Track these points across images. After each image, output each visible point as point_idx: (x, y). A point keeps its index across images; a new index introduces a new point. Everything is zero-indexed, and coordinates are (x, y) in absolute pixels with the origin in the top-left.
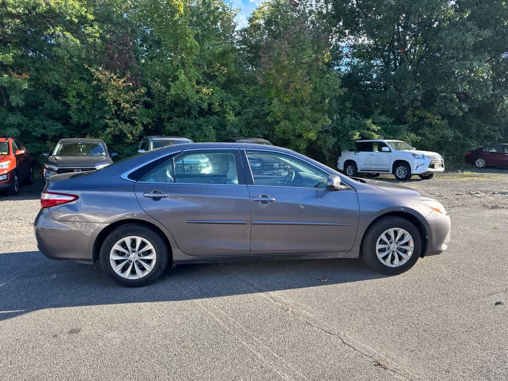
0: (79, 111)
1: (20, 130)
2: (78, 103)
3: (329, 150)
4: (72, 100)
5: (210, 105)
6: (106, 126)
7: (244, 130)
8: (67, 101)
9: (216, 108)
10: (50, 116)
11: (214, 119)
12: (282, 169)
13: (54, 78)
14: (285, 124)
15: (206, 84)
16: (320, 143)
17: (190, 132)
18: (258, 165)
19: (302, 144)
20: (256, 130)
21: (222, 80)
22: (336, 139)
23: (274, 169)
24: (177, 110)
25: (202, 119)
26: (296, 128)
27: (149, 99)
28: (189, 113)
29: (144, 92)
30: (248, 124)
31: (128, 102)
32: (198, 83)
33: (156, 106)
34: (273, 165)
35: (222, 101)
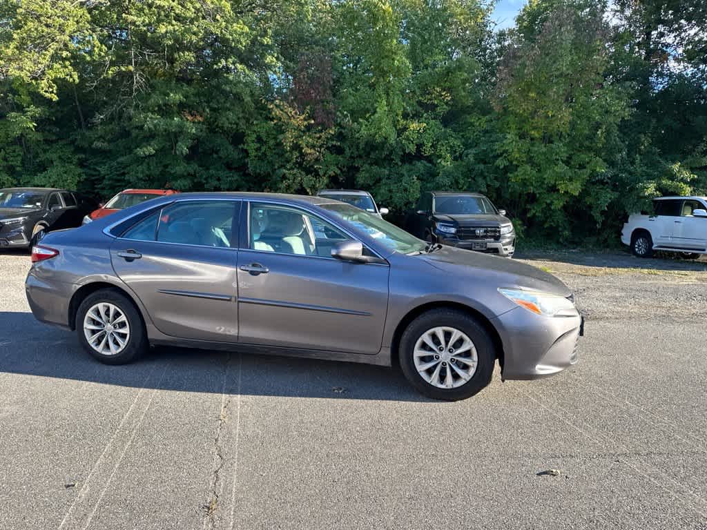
0: (260, 158)
1: (193, 182)
2: (258, 149)
3: (603, 213)
4: (251, 146)
5: (419, 146)
6: (284, 177)
7: (461, 181)
8: (245, 147)
9: (427, 151)
10: (229, 166)
11: (420, 165)
12: (491, 237)
13: (229, 119)
14: (526, 171)
15: (416, 116)
16: (589, 200)
17: (385, 184)
18: (453, 230)
19: (556, 202)
20: (480, 180)
21: (442, 109)
22: (615, 195)
23: (477, 237)
24: (372, 156)
25: (407, 166)
26: (545, 176)
27: (339, 144)
28: (388, 159)
29: (333, 133)
30: (469, 172)
31: (313, 147)
32: (405, 116)
33: (348, 152)
34: (475, 231)
35: (438, 140)
